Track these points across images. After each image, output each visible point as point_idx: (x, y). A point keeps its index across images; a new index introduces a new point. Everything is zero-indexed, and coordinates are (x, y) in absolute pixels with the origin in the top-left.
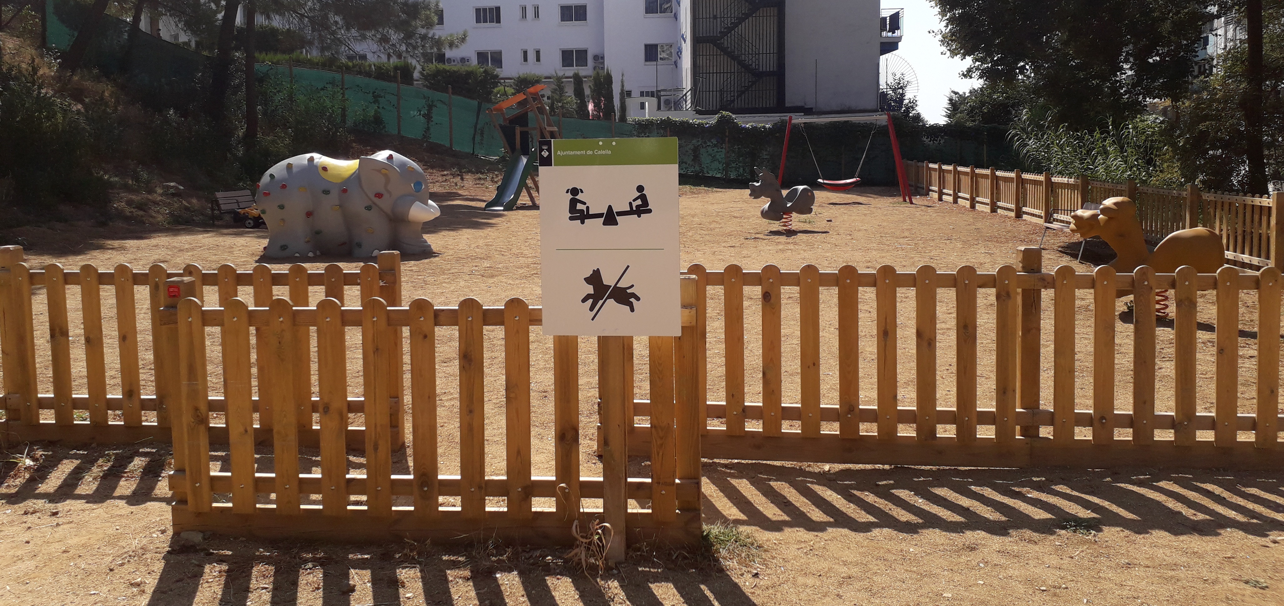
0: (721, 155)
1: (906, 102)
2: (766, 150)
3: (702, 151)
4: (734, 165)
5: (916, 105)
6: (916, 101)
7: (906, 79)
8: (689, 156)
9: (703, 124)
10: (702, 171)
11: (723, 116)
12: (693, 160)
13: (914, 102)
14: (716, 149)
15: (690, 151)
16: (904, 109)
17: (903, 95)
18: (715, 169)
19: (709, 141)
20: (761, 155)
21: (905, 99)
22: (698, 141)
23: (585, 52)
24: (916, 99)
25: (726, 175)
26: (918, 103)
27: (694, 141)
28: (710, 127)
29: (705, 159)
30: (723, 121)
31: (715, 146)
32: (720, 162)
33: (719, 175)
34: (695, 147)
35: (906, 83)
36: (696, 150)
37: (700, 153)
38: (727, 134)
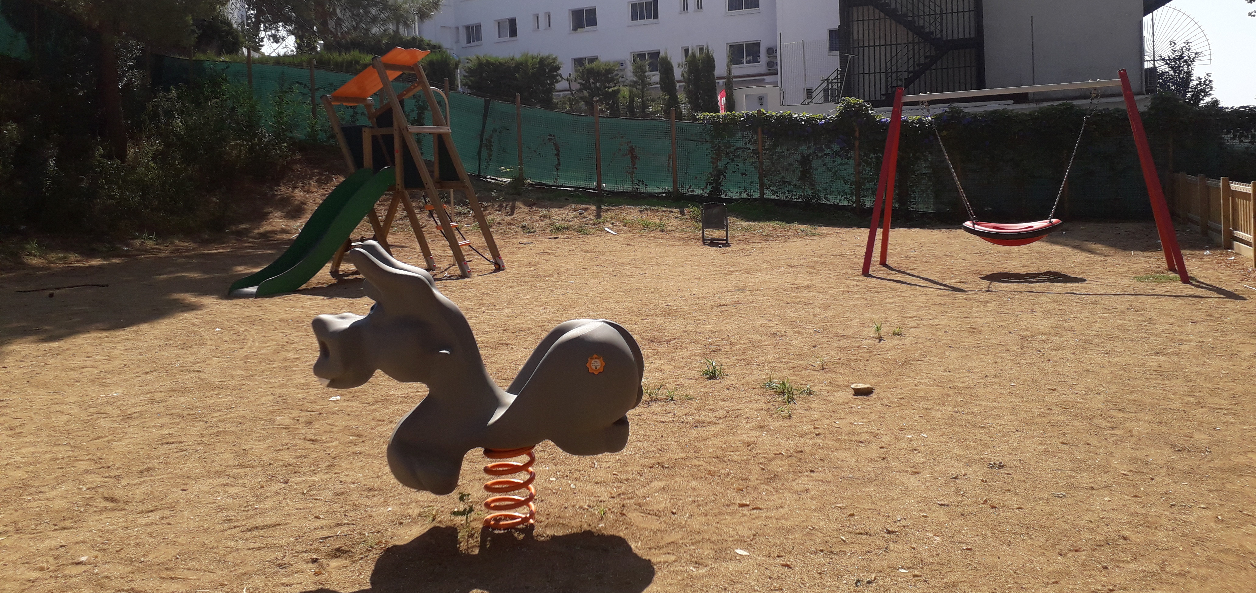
0: (849, 169)
1: (1194, 83)
2: (925, 161)
3: (816, 163)
4: (870, 186)
5: (1212, 88)
6: (1210, 81)
7: (1193, 49)
8: (793, 171)
9: (815, 119)
10: (816, 195)
11: (848, 106)
12: (800, 179)
13: (1207, 82)
14: (838, 160)
15: (796, 165)
16: (1189, 95)
17: (1189, 74)
18: (839, 193)
19: (828, 147)
20: (916, 168)
21: (1191, 80)
22: (809, 148)
23: (758, 44)
24: (1210, 78)
25: (858, 201)
26: (1213, 85)
27: (803, 148)
28: (827, 123)
29: (821, 176)
30: (848, 113)
31: (837, 154)
32: (846, 182)
33: (844, 203)
34: (803, 157)
35: (1194, 55)
36: (805, 161)
37: (810, 167)
38: (857, 134)
